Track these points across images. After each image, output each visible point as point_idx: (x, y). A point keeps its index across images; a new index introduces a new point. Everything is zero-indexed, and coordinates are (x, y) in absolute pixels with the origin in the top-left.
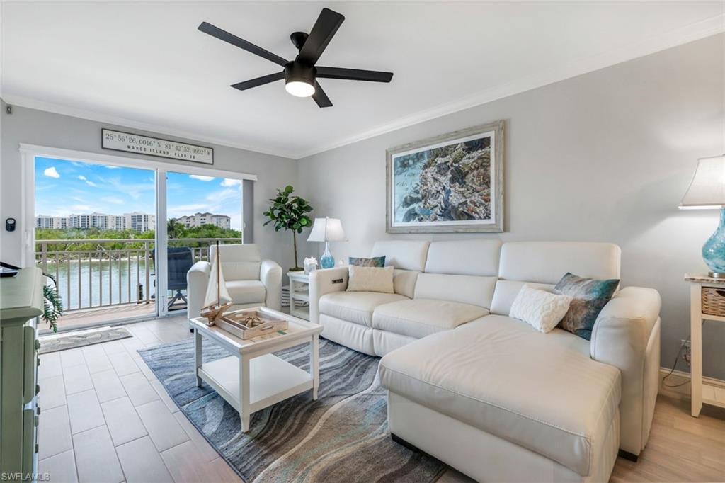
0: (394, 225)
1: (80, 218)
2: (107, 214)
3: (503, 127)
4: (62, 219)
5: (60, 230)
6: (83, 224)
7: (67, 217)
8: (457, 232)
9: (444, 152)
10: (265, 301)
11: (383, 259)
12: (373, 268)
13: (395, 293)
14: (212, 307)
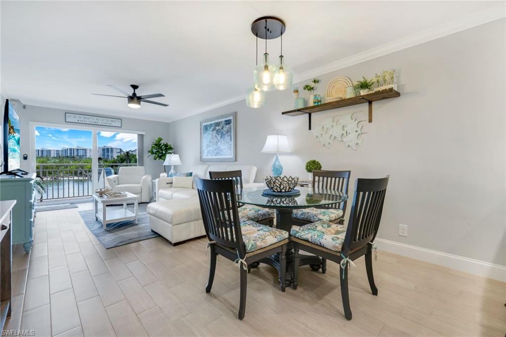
0: (203, 157)
1: (69, 150)
2: (86, 148)
3: (235, 115)
4: (57, 151)
5: (56, 158)
6: (71, 154)
7: (60, 149)
8: (222, 161)
9: (218, 124)
10: (141, 192)
11: (191, 173)
12: (186, 177)
13: (193, 188)
14: (101, 190)
